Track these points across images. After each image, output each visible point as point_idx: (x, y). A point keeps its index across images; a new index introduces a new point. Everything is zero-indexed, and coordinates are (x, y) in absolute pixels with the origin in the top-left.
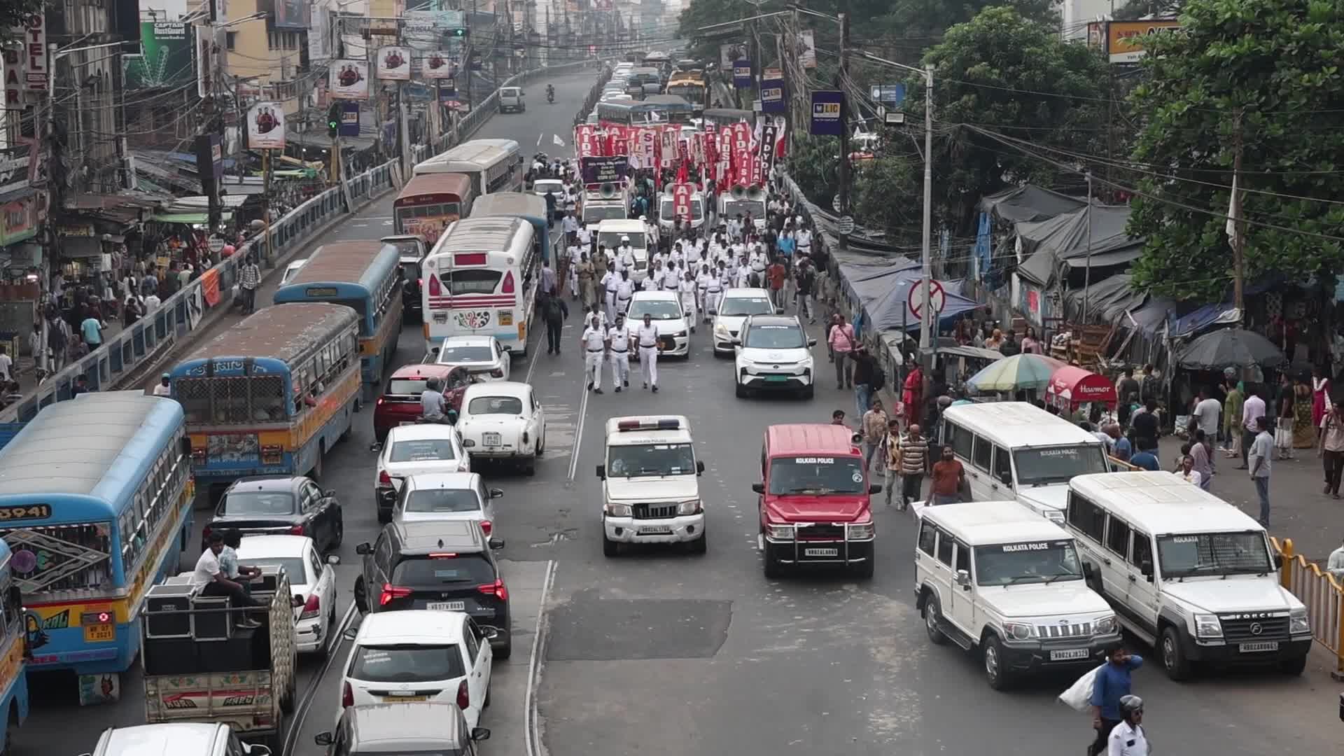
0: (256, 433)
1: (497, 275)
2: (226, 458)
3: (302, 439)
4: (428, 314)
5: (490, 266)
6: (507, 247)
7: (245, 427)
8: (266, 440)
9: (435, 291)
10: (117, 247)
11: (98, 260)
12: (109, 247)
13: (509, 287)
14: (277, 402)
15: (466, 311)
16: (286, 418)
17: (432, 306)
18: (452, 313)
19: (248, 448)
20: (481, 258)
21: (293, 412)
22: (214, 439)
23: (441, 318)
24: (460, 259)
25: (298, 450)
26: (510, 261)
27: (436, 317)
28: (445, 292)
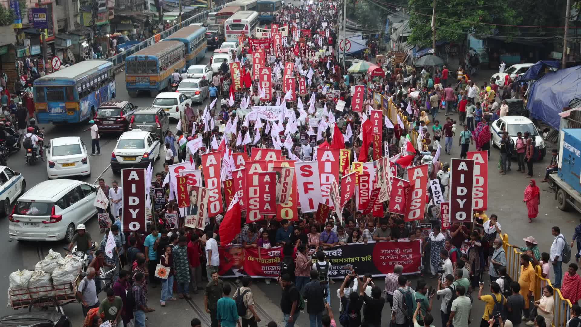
0: (149, 76)
1: (244, 25)
2: (141, 83)
3: (162, 79)
4: (226, 35)
5: (242, 23)
6: (247, 18)
7: (146, 75)
8: (152, 79)
9: (228, 29)
10: (138, 27)
11: (132, 31)
12: (135, 27)
13: (247, 29)
14: (154, 68)
15: (235, 35)
16: (157, 73)
17: (227, 33)
18: (232, 35)
19: (146, 81)
20: (239, 21)
21: (159, 71)
22: (137, 78)
23: (229, 36)
24: (234, 21)
25: (161, 82)
26: (247, 22)
27: (228, 36)
28: (230, 29)
